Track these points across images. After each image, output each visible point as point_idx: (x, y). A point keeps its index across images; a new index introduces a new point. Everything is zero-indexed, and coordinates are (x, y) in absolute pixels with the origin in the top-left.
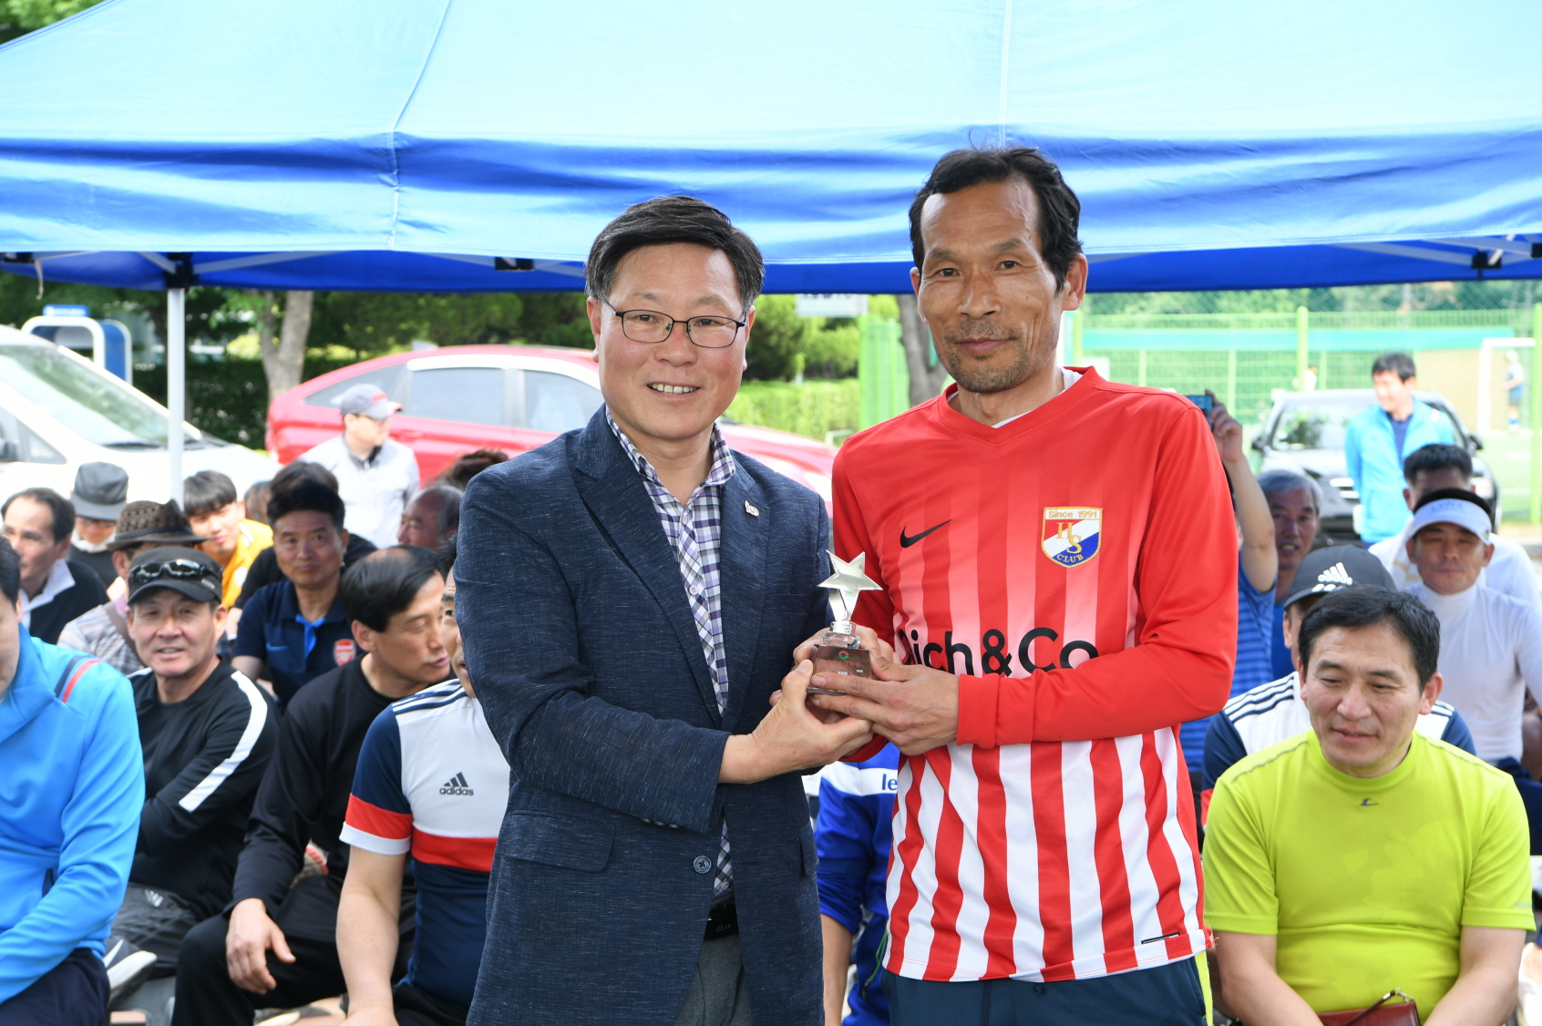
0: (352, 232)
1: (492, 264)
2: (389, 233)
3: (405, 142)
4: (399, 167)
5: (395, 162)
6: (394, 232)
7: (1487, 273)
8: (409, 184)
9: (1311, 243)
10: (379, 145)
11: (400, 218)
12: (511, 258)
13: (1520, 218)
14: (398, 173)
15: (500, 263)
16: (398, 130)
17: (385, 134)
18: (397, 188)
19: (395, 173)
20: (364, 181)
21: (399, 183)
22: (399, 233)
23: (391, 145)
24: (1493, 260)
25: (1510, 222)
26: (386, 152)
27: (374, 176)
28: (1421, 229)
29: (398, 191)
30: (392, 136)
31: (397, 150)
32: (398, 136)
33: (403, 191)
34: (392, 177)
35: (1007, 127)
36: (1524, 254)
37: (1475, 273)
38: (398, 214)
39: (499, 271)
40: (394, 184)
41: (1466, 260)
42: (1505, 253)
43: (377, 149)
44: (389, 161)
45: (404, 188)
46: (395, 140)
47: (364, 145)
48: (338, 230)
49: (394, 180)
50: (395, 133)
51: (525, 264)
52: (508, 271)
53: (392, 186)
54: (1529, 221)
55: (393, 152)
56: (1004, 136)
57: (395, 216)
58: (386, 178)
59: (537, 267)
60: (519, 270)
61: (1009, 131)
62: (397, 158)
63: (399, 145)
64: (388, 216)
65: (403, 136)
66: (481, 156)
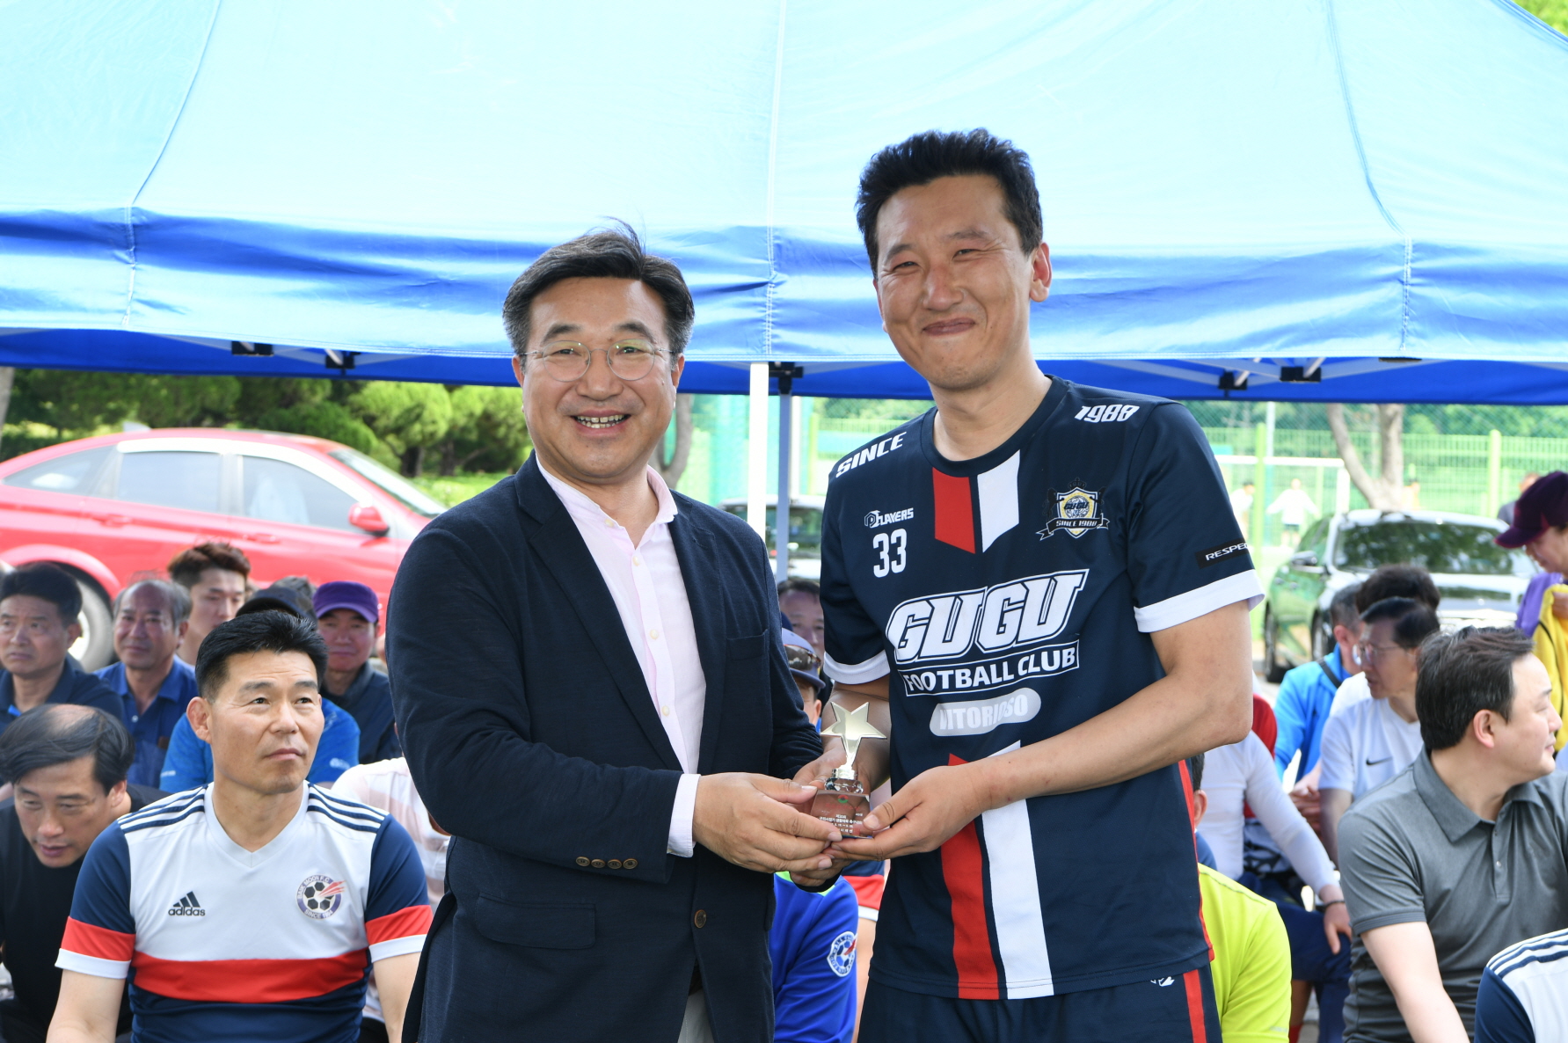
0: (84, 310)
1: (229, 348)
2: (124, 312)
3: (144, 218)
4: (136, 244)
5: (132, 238)
6: (128, 312)
7: (1233, 393)
8: (147, 262)
9: (1075, 358)
10: (116, 220)
11: (135, 297)
12: (250, 343)
13: (1279, 342)
14: (135, 250)
15: (237, 347)
16: (136, 205)
17: (123, 209)
18: (133, 266)
19: (132, 250)
20: (98, 257)
21: (136, 261)
22: (133, 312)
23: (128, 220)
24: (1239, 381)
25: (1268, 346)
26: (123, 227)
27: (108, 252)
28: (1182, 349)
29: (134, 268)
30: (130, 212)
31: (135, 226)
32: (136, 212)
33: (140, 269)
34: (129, 254)
35: (776, 230)
36: (1274, 376)
37: (1221, 393)
38: (134, 292)
39: (236, 355)
40: (131, 261)
41: (1214, 380)
42: (1251, 375)
43: (113, 224)
44: (126, 237)
45: (142, 266)
46: (133, 215)
47: (99, 219)
48: (67, 307)
49: (131, 257)
50: (133, 208)
51: (263, 349)
52: (245, 355)
53: (128, 263)
54: (1286, 345)
55: (131, 228)
56: (772, 238)
57: (130, 294)
58: (121, 254)
59: (277, 352)
60: (257, 355)
61: (777, 233)
62: (135, 234)
63: (136, 220)
64: (123, 294)
65: (141, 212)
66: (225, 236)
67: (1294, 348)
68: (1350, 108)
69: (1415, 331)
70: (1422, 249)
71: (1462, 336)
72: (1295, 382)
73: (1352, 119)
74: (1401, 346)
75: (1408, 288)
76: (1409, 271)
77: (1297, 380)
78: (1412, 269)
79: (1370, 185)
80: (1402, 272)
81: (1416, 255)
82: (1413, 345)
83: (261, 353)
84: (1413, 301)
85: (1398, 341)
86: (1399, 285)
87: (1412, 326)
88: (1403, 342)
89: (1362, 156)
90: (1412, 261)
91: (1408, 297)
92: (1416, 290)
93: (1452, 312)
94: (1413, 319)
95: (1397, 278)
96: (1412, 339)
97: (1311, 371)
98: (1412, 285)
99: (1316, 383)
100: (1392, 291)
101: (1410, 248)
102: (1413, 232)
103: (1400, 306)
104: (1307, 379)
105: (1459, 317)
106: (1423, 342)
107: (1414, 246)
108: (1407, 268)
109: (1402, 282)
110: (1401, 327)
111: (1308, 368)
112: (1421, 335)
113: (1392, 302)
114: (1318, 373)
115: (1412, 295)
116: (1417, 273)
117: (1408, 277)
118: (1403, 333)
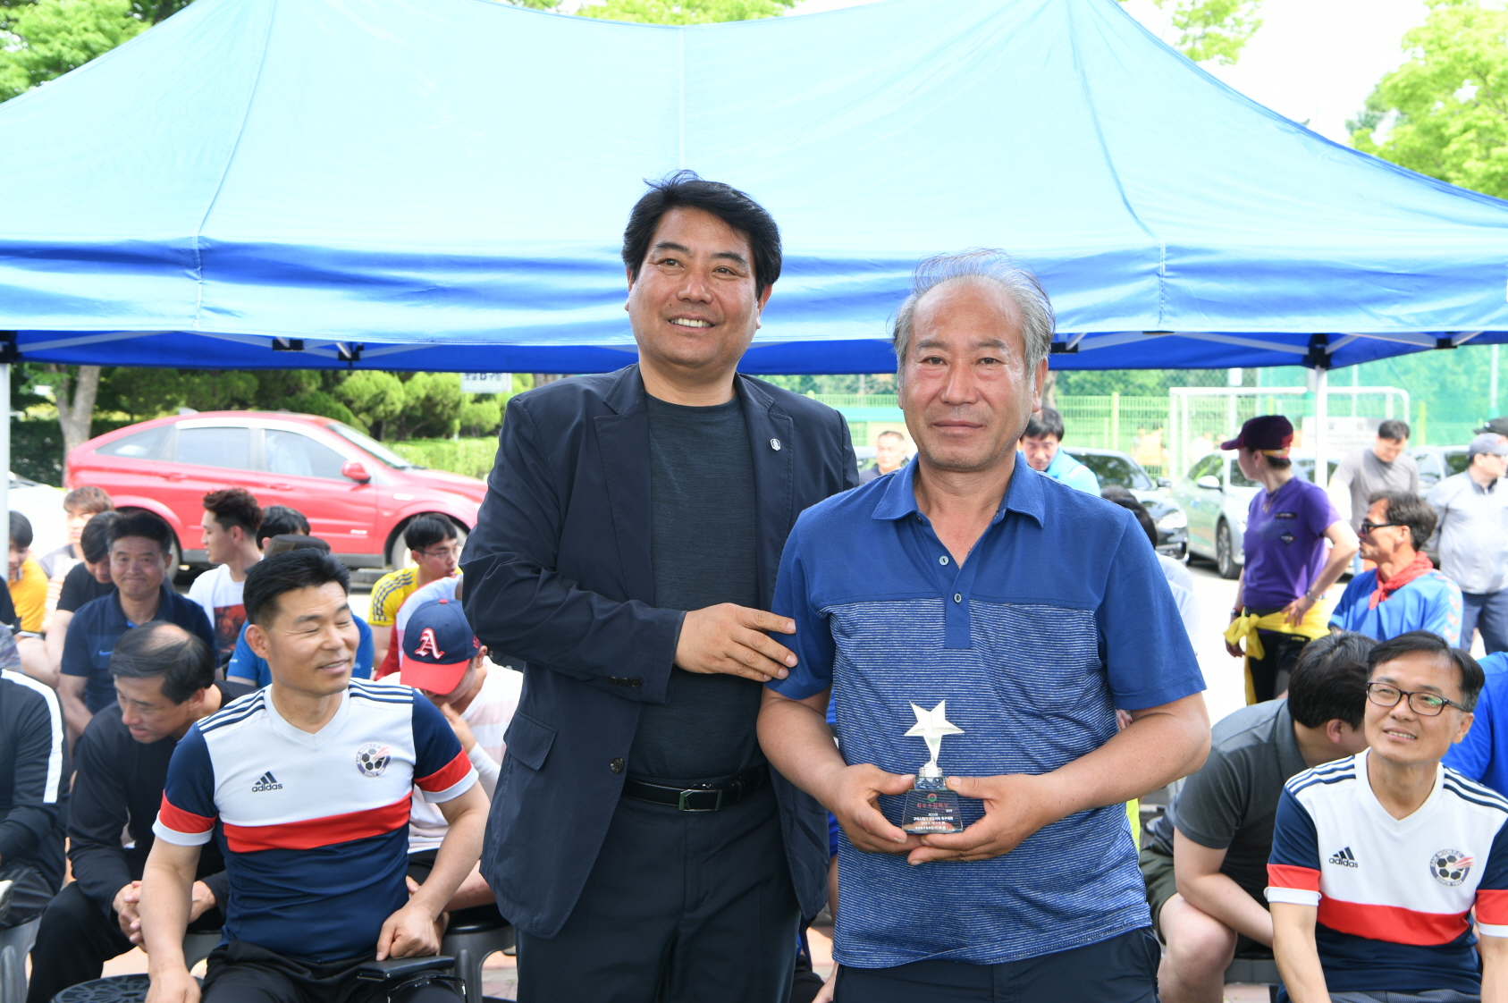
0: (162, 315)
1: (269, 345)
2: (194, 317)
3: (208, 245)
4: (202, 264)
5: (199, 260)
6: (198, 317)
8: (210, 278)
10: (186, 246)
11: (203, 305)
12: (285, 338)
14: (201, 269)
15: (276, 343)
16: (201, 235)
17: (191, 237)
18: (200, 281)
19: (199, 269)
20: (173, 275)
21: (202, 277)
22: (202, 317)
23: (196, 246)
26: (192, 252)
27: (181, 271)
29: (201, 283)
30: (196, 240)
31: (201, 251)
32: (202, 239)
33: (205, 284)
34: (197, 273)
38: (201, 302)
39: (276, 351)
40: (198, 278)
43: (184, 250)
44: (194, 259)
45: (207, 282)
46: (199, 242)
47: (173, 246)
48: (151, 315)
49: (198, 275)
50: (199, 237)
51: (297, 344)
52: (283, 351)
53: (196, 279)
55: (198, 255)
57: (199, 303)
58: (191, 273)
59: (307, 349)
60: (292, 351)
62: (201, 257)
63: (202, 246)
64: (193, 303)
65: (206, 240)
66: (271, 256)
67: (1081, 326)
68: (1105, 148)
69: (1169, 311)
70: (1170, 249)
71: (1203, 316)
72: (1060, 353)
73: (1107, 156)
74: (1160, 322)
75: (1163, 279)
76: (1164, 267)
77: (1062, 352)
78: (1166, 266)
79: (1127, 203)
80: (1158, 268)
81: (1169, 255)
82: (1168, 322)
83: (294, 349)
84: (1167, 289)
85: (1157, 319)
86: (1157, 278)
87: (1167, 308)
88: (1161, 319)
89: (1118, 182)
90: (1166, 259)
91: (1164, 286)
92: (1169, 281)
93: (1195, 296)
94: (1167, 302)
95: (1155, 272)
96: (1167, 317)
97: (1071, 346)
98: (1167, 277)
99: (1074, 354)
100: (1152, 282)
101: (1164, 250)
102: (1164, 238)
103: (1158, 293)
104: (1069, 351)
105: (1199, 300)
106: (1175, 319)
107: (1167, 248)
108: (1162, 265)
109: (1159, 275)
110: (1159, 309)
111: (1070, 343)
112: (1173, 314)
113: (1152, 290)
114: (1076, 348)
115: (1167, 285)
116: (1169, 268)
117: (1163, 271)
118: (1161, 313)
